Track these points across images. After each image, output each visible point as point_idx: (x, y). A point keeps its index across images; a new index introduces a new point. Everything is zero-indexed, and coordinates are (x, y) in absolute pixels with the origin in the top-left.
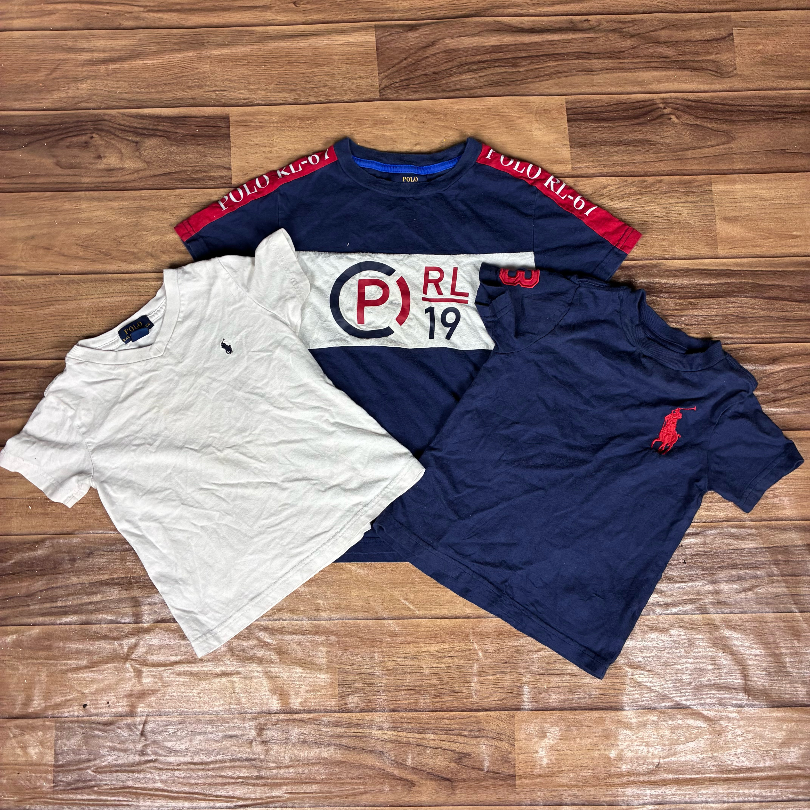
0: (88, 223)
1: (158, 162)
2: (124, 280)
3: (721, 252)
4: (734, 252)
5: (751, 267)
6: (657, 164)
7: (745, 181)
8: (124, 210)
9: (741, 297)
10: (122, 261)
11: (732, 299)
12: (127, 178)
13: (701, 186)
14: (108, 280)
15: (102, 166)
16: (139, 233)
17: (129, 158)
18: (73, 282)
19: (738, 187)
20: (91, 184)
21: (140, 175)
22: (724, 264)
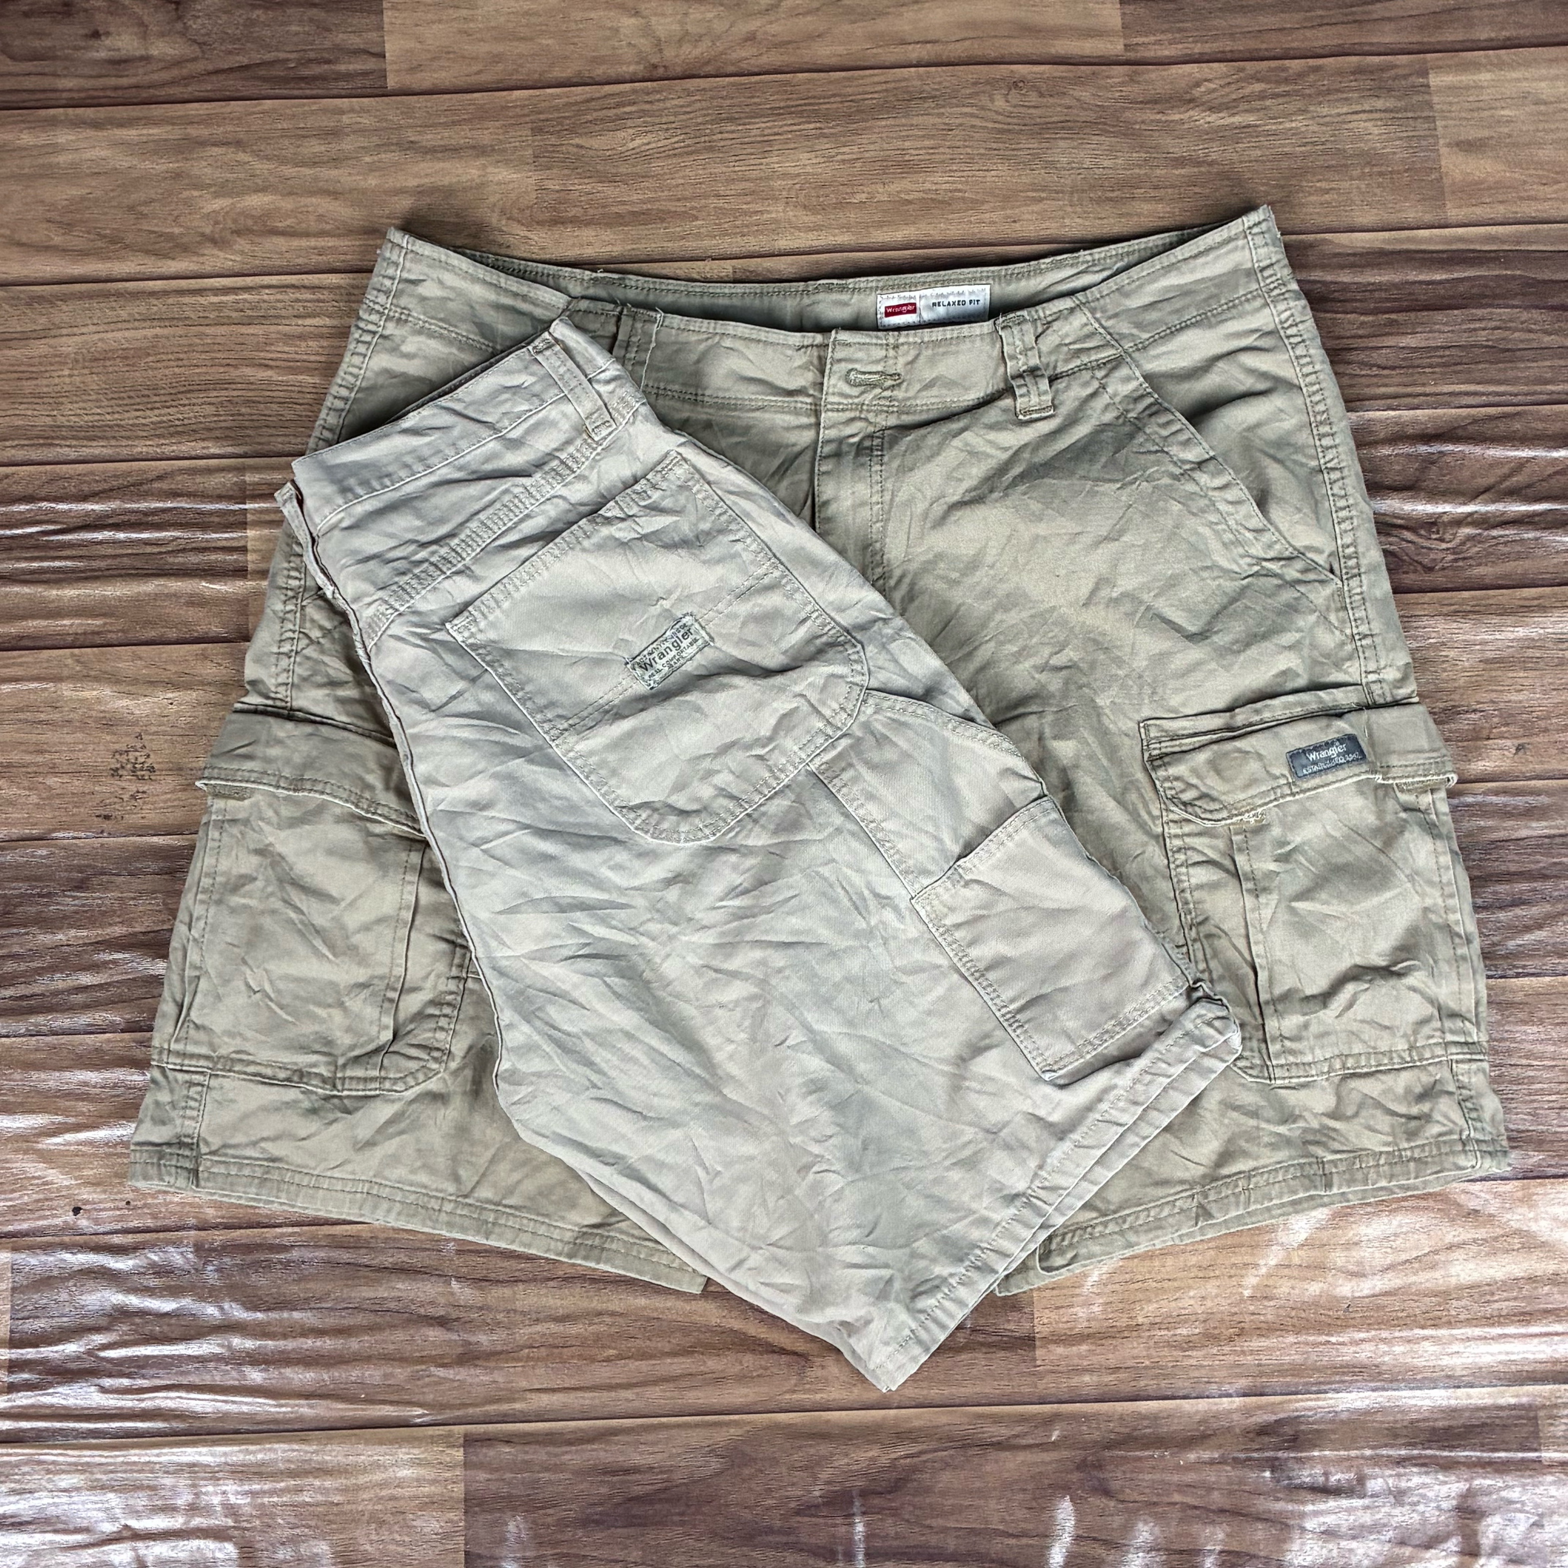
0: (73, 174)
1: (223, 41)
2: (153, 294)
3: (1453, 213)
4: (1479, 212)
5: (1518, 243)
6: (1309, 33)
7: (1501, 65)
8: (151, 146)
9: (1499, 306)
10: (147, 252)
11: (1480, 312)
12: (155, 77)
13: (1405, 77)
14: (118, 294)
15: (103, 54)
16: (186, 194)
17: (162, 35)
18: (40, 299)
19: (1485, 77)
20: (79, 91)
21: (185, 72)
22: (1461, 239)
